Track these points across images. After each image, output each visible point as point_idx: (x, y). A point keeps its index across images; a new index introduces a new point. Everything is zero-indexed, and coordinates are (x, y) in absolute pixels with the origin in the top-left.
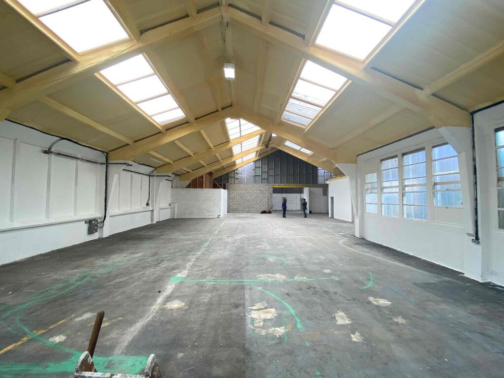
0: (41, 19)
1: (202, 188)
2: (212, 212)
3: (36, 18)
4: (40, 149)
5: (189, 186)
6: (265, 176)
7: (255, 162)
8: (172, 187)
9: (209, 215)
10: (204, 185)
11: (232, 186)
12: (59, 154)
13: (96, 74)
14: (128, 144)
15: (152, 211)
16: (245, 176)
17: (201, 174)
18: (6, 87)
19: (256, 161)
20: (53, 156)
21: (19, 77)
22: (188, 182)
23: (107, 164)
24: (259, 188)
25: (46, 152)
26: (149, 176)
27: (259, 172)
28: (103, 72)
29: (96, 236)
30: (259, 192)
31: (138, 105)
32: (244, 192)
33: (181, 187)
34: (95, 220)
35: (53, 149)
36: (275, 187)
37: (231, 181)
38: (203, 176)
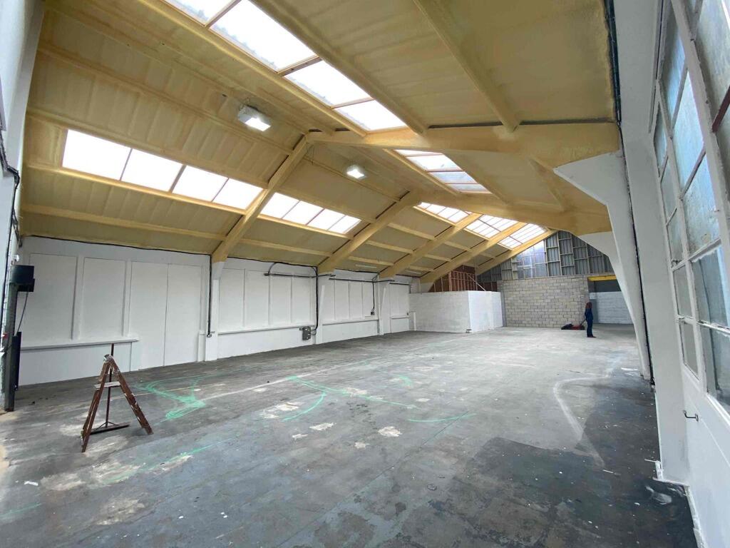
0: (214, 201)
1: (448, 290)
2: (458, 324)
3: (211, 202)
4: (263, 273)
5: (432, 290)
6: (570, 261)
7: (546, 240)
8: (410, 293)
9: (454, 330)
10: (451, 287)
11: (506, 284)
12: (275, 275)
13: (259, 217)
14: (328, 258)
15: (378, 320)
16: (531, 265)
17: (444, 273)
18: (222, 242)
19: (549, 237)
20: (271, 277)
21: (226, 233)
22: (430, 284)
23: (317, 276)
24: (557, 285)
25: (266, 275)
26: (373, 282)
27: (556, 257)
28: (262, 212)
29: (310, 342)
30: (558, 291)
31: (309, 225)
32: (531, 292)
33: (422, 292)
34: (309, 327)
35: (271, 272)
36: (593, 279)
37: (505, 276)
38: (447, 276)
